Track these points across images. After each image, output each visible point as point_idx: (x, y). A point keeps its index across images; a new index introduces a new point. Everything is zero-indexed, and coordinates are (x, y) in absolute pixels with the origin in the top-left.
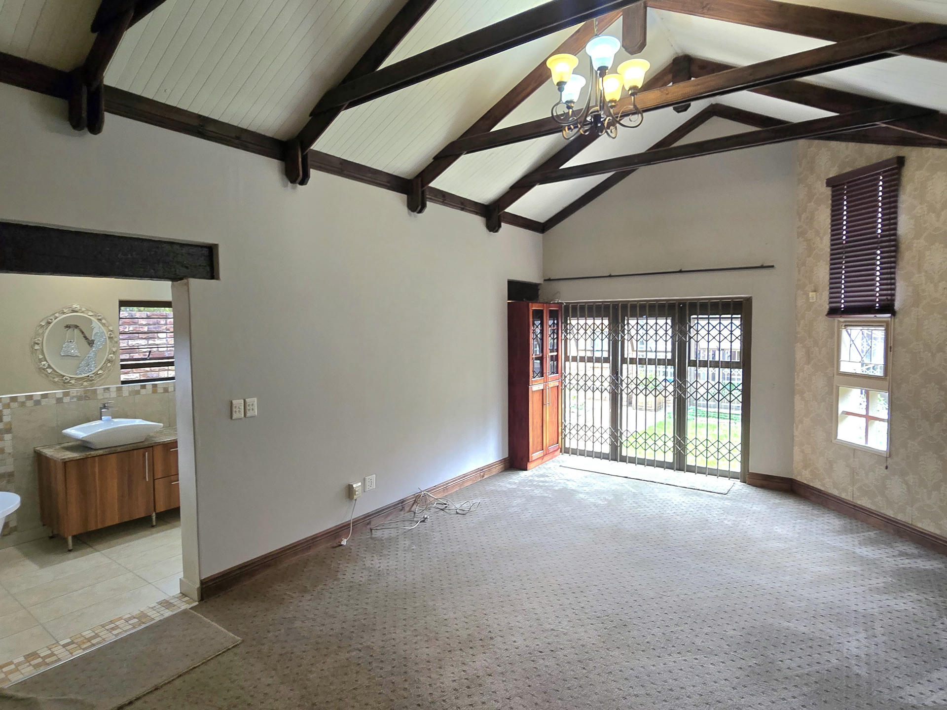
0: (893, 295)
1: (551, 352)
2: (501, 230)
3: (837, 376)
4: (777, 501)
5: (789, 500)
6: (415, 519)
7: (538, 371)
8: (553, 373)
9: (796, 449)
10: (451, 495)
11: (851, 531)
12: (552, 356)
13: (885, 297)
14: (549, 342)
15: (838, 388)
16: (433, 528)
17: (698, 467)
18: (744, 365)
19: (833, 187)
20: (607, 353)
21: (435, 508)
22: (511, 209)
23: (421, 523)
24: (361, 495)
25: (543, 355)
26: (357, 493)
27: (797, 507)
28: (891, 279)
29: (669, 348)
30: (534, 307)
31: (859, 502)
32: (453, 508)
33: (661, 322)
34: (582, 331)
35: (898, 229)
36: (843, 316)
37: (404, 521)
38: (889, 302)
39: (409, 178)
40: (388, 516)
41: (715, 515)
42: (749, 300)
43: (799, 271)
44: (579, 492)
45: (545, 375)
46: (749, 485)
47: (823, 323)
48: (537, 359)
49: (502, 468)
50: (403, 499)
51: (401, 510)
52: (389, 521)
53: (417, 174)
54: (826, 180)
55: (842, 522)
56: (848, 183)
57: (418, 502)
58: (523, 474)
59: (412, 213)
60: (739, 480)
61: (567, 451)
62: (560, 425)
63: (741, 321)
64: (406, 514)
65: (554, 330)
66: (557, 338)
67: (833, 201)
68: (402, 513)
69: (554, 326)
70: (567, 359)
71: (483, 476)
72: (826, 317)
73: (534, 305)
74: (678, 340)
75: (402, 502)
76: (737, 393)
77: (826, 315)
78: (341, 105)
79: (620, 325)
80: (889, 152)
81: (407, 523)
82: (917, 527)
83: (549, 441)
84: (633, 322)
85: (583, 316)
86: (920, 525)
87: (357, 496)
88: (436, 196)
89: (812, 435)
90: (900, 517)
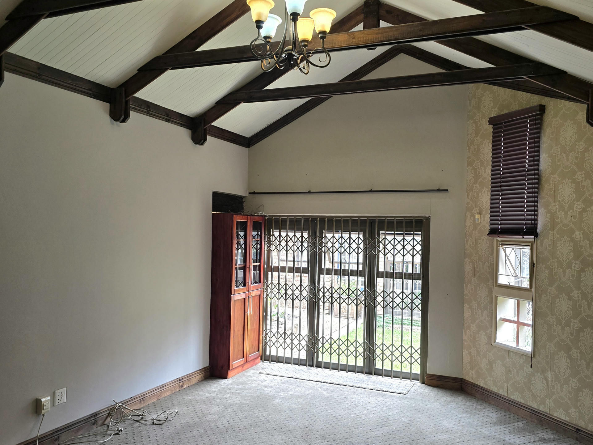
0: (537, 220)
1: (254, 262)
2: (206, 143)
3: (496, 288)
4: (449, 399)
5: (458, 398)
6: (109, 432)
7: (241, 280)
8: (256, 282)
9: (465, 352)
10: (148, 406)
11: (505, 423)
12: (255, 266)
13: (530, 222)
14: (252, 253)
15: (496, 298)
16: (127, 440)
17: (384, 370)
18: (423, 277)
19: (494, 125)
20: (306, 263)
21: (131, 420)
22: (218, 123)
23: (115, 436)
24: (49, 409)
25: (245, 266)
26: (45, 408)
27: (464, 403)
28: (534, 206)
29: (361, 260)
30: (238, 218)
31: (512, 397)
32: (150, 418)
33: (354, 236)
34: (283, 243)
35: (540, 165)
36: (500, 236)
37: (96, 435)
38: (533, 226)
39: (112, 87)
40: (78, 430)
41: (395, 414)
42: (428, 219)
43: (468, 195)
44: (275, 398)
45: (247, 284)
46: (427, 385)
47: (485, 241)
48: (240, 268)
49: (201, 377)
50: (96, 413)
51: (94, 424)
52: (79, 436)
53: (120, 84)
54: (488, 119)
55: (499, 415)
56: (505, 123)
57: (112, 415)
58: (223, 382)
59: (115, 122)
60: (419, 381)
61: (267, 358)
62: (261, 333)
63: (421, 238)
64: (99, 428)
65: (257, 241)
66: (261, 248)
67: (494, 137)
68: (95, 426)
69: (257, 238)
70: (269, 269)
71: (182, 386)
72: (487, 236)
73: (238, 217)
74: (368, 253)
75: (95, 416)
76: (417, 302)
77: (488, 235)
78: (41, 13)
79: (318, 238)
80: (534, 100)
81: (99, 437)
82: (553, 416)
83: (250, 349)
84: (329, 235)
85: (284, 228)
86: (555, 414)
87: (45, 411)
88: (140, 106)
89: (477, 339)
90: (542, 408)
